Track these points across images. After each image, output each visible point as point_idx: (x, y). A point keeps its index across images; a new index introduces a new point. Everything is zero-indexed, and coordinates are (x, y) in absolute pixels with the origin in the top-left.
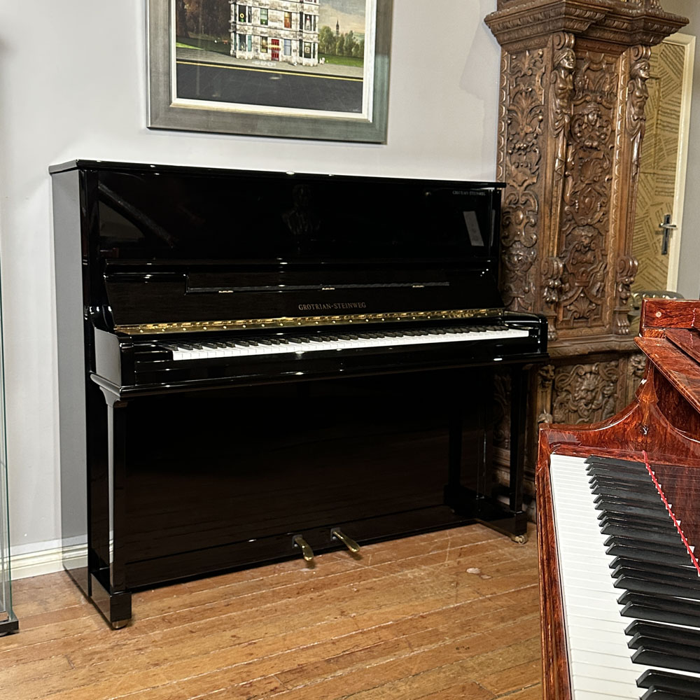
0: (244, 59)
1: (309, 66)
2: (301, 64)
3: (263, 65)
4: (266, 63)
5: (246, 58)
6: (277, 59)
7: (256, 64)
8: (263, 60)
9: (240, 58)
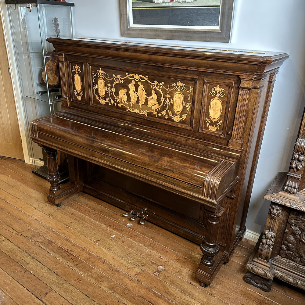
0: (158, 3)
1: (189, 2)
2: (185, 2)
3: (167, 5)
4: (168, 4)
5: (159, 3)
6: (173, 1)
7: (164, 5)
8: (167, 3)
9: (157, 3)
